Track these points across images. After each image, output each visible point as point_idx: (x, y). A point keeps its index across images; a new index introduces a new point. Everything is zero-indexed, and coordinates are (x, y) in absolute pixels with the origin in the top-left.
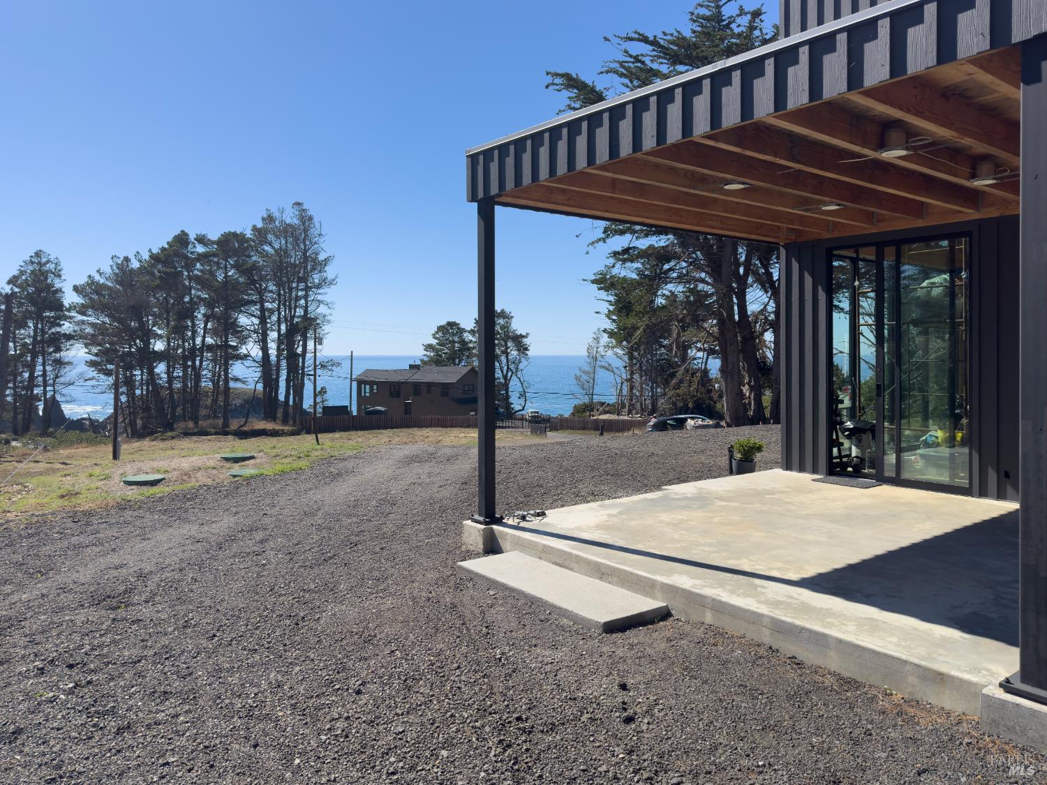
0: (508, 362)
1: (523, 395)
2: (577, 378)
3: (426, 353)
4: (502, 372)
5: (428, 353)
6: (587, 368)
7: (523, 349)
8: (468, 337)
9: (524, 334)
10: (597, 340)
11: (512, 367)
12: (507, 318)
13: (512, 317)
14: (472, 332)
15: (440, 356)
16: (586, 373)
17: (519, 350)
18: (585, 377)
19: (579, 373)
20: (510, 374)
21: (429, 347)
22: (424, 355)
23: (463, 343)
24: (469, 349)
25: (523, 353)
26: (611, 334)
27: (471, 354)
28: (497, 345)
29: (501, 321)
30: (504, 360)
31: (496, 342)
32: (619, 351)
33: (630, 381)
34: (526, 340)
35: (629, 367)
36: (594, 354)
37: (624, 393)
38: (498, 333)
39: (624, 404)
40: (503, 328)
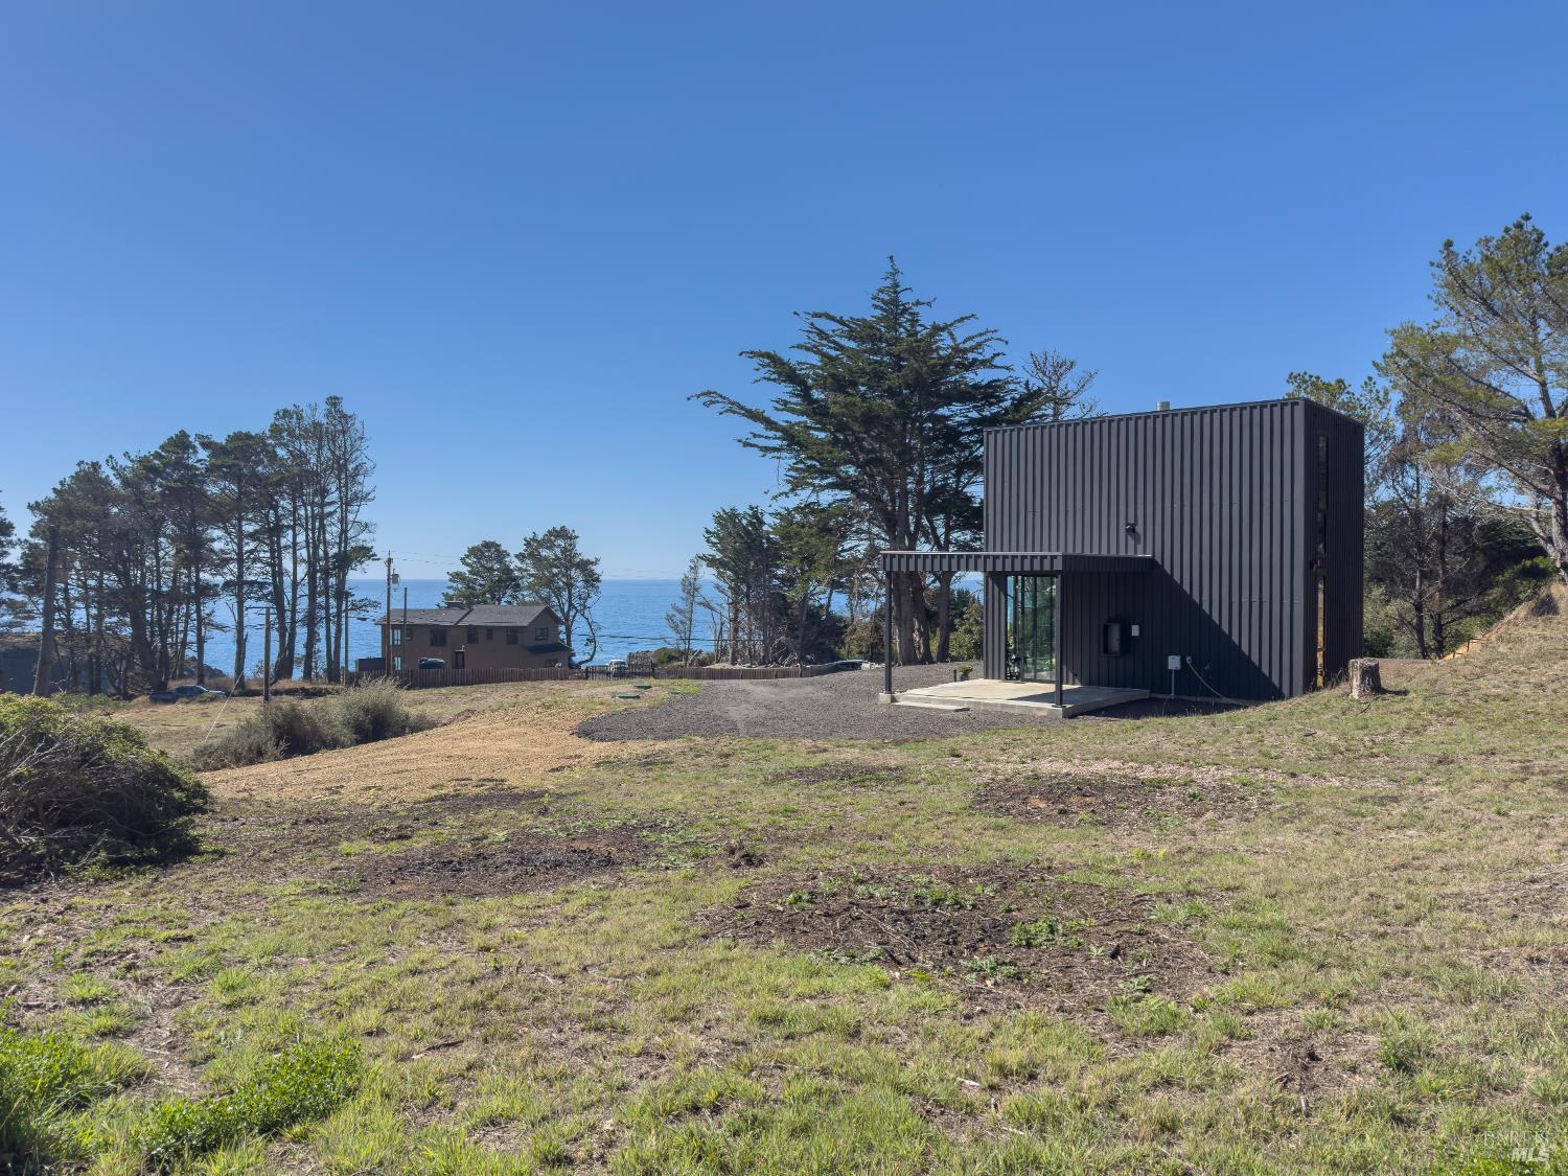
0: (570, 597)
1: (591, 640)
2: (670, 618)
3: (452, 584)
4: (562, 610)
5: (455, 585)
6: (681, 605)
7: (592, 580)
8: (514, 563)
9: (593, 560)
10: (694, 569)
11: (576, 602)
12: (570, 538)
13: (576, 537)
14: (521, 557)
15: (473, 588)
16: (680, 611)
17: (586, 581)
18: (678, 617)
20: (572, 613)
21: (457, 576)
22: (450, 588)
23: (507, 571)
24: (515, 579)
25: (593, 585)
26: (712, 562)
27: (518, 586)
28: (556, 575)
29: (561, 542)
30: (565, 594)
31: (555, 570)
32: (721, 583)
33: (735, 620)
34: (597, 569)
35: (734, 604)
36: (691, 587)
37: (725, 636)
38: (557, 558)
39: (724, 652)
40: (564, 550)
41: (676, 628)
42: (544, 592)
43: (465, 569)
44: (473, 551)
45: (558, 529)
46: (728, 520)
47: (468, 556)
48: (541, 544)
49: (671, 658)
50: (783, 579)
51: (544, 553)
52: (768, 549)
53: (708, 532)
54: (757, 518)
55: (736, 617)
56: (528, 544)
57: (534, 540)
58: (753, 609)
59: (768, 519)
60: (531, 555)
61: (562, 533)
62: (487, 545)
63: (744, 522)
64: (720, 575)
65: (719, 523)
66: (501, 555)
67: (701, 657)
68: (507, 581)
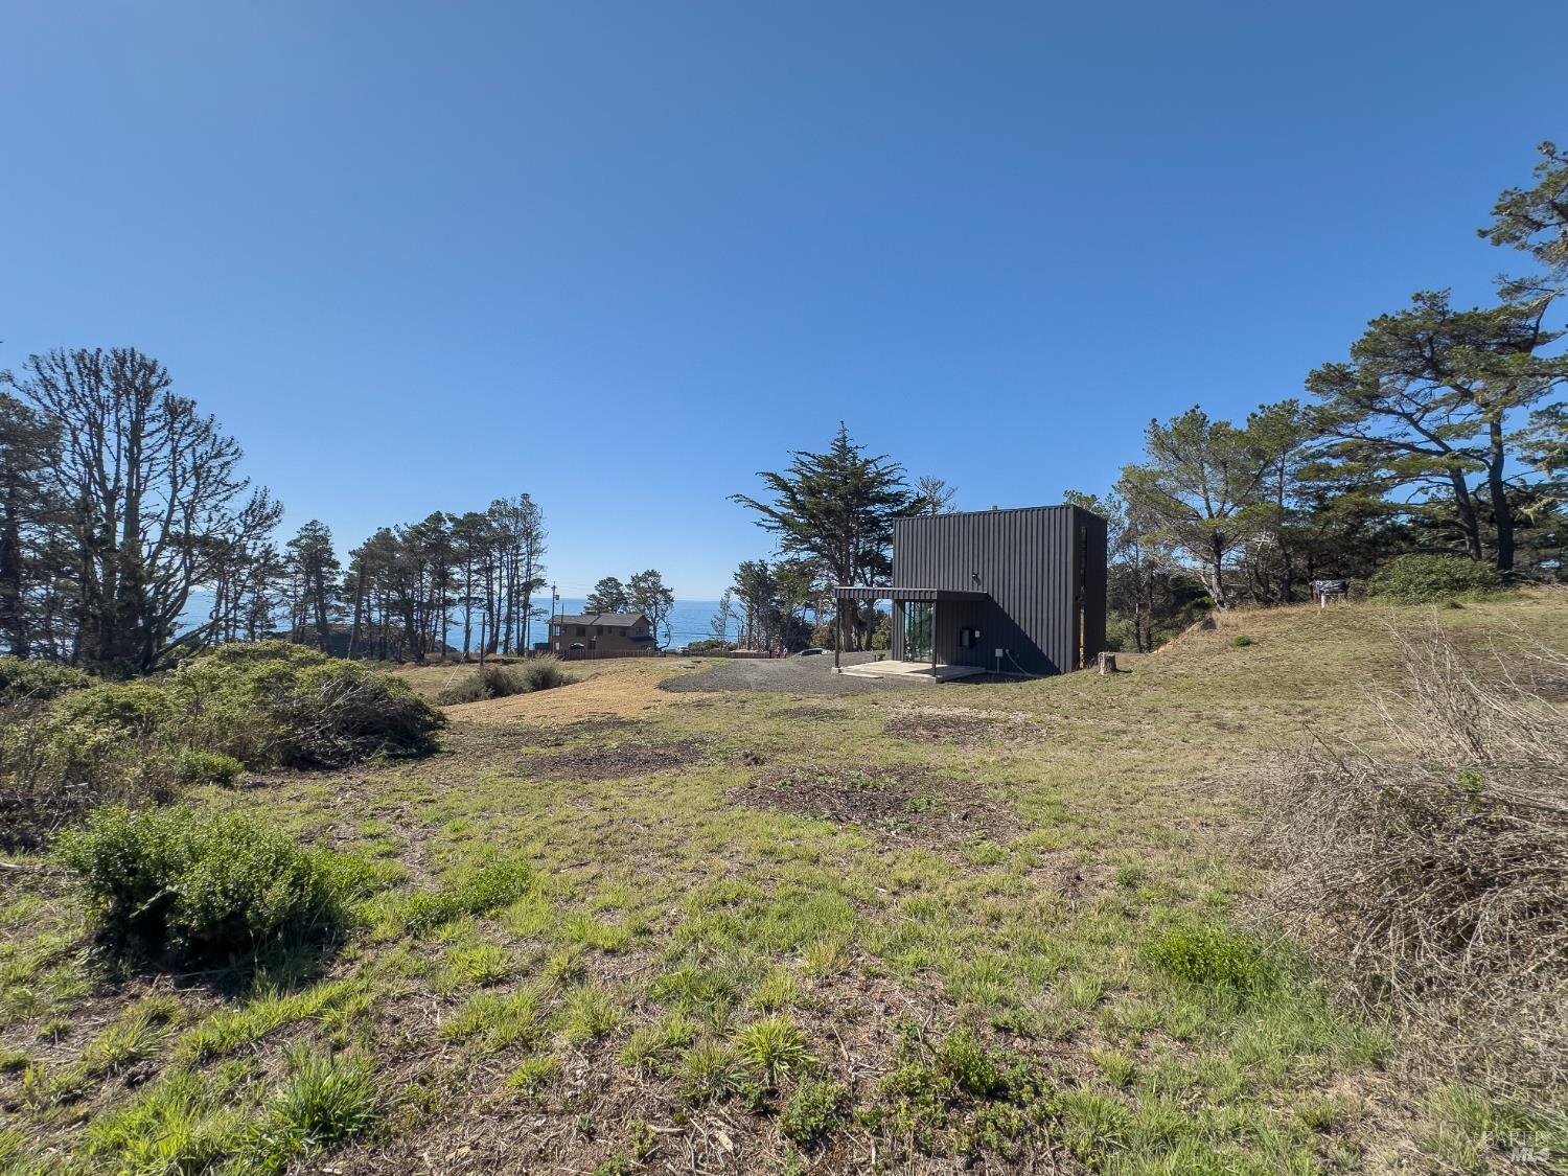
0: (656, 610)
1: (668, 635)
2: (712, 623)
3: (589, 601)
4: (651, 617)
5: (592, 601)
6: (720, 616)
7: (669, 600)
8: (625, 590)
9: (669, 589)
10: (728, 595)
11: (660, 613)
12: (657, 577)
13: (660, 577)
14: (629, 586)
15: (602, 604)
16: (719, 620)
17: (666, 601)
18: (718, 623)
20: (657, 619)
21: (592, 597)
23: (621, 593)
24: (626, 599)
25: (669, 604)
26: (737, 591)
27: (627, 603)
28: (648, 597)
29: (652, 579)
30: (653, 608)
31: (648, 595)
32: (743, 604)
33: (750, 625)
34: (672, 594)
35: (750, 616)
36: (725, 606)
37: (745, 634)
38: (649, 588)
39: (744, 643)
40: (653, 583)
41: (716, 629)
42: (642, 607)
43: (597, 593)
44: (602, 583)
45: (650, 571)
46: (747, 567)
47: (598, 586)
48: (640, 579)
49: (713, 646)
50: (778, 602)
51: (642, 584)
52: (770, 585)
53: (736, 574)
54: (764, 567)
55: (751, 623)
56: (633, 579)
57: (636, 577)
58: (761, 619)
59: (770, 568)
60: (635, 586)
61: (653, 574)
62: (610, 579)
63: (757, 569)
64: (742, 599)
65: (741, 569)
66: (618, 585)
67: (730, 646)
68: (621, 600)
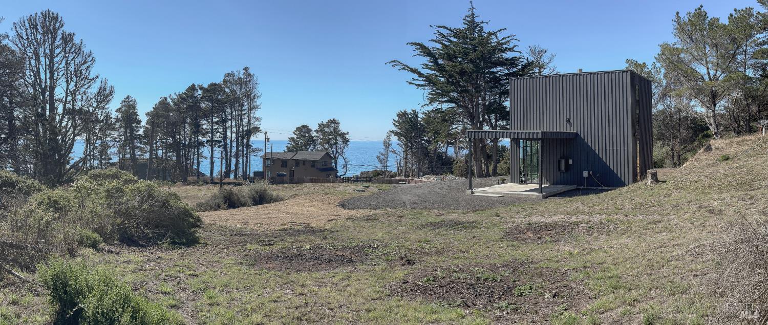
0: (336, 148)
1: (345, 166)
2: (378, 157)
3: (289, 142)
4: (333, 153)
6: (383, 152)
7: (346, 141)
8: (314, 134)
9: (346, 132)
10: (389, 137)
11: (339, 150)
12: (337, 123)
13: (339, 123)
14: (317, 131)
15: (298, 144)
16: (383, 155)
17: (343, 142)
18: (382, 157)
19: (379, 155)
20: (337, 155)
21: (291, 139)
23: (312, 137)
24: (314, 141)
25: (346, 143)
26: (396, 134)
27: (315, 143)
28: (330, 139)
29: (333, 125)
30: (334, 147)
31: (330, 137)
32: (400, 143)
33: (406, 159)
34: (347, 136)
35: (406, 151)
36: (387, 144)
37: (402, 165)
38: (331, 132)
39: (401, 172)
40: (334, 129)
41: (381, 161)
42: (326, 146)
43: (295, 136)
44: (298, 129)
45: (332, 120)
46: (403, 116)
47: (296, 131)
48: (325, 126)
49: (379, 174)
50: (426, 141)
51: (326, 130)
52: (420, 128)
53: (394, 121)
54: (415, 114)
55: (407, 157)
56: (320, 126)
57: (322, 124)
58: (414, 153)
59: (420, 115)
60: (321, 131)
61: (333, 121)
62: (304, 126)
63: (410, 116)
64: (400, 139)
65: (398, 117)
66: (309, 130)
67: (391, 174)
68: (312, 141)
